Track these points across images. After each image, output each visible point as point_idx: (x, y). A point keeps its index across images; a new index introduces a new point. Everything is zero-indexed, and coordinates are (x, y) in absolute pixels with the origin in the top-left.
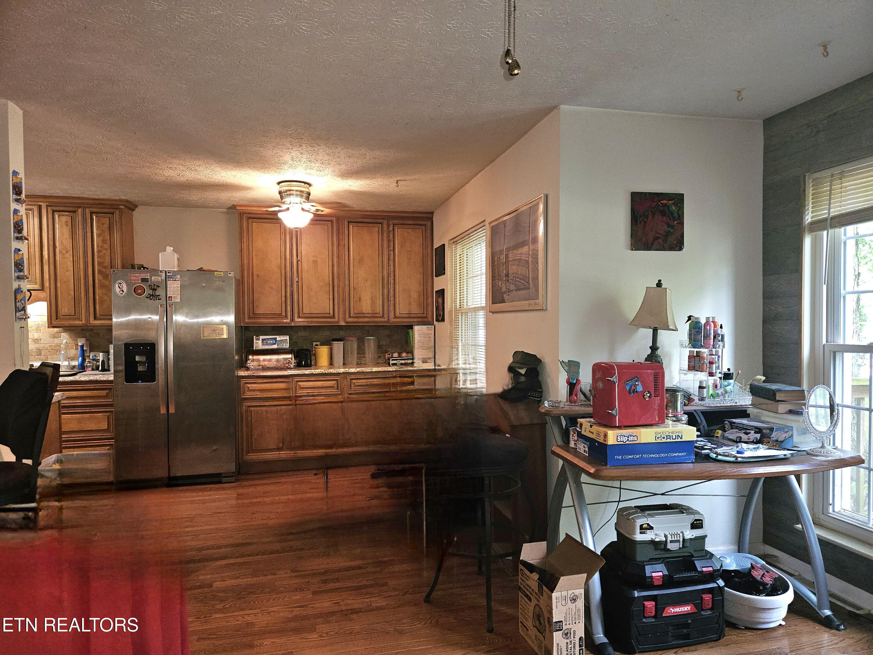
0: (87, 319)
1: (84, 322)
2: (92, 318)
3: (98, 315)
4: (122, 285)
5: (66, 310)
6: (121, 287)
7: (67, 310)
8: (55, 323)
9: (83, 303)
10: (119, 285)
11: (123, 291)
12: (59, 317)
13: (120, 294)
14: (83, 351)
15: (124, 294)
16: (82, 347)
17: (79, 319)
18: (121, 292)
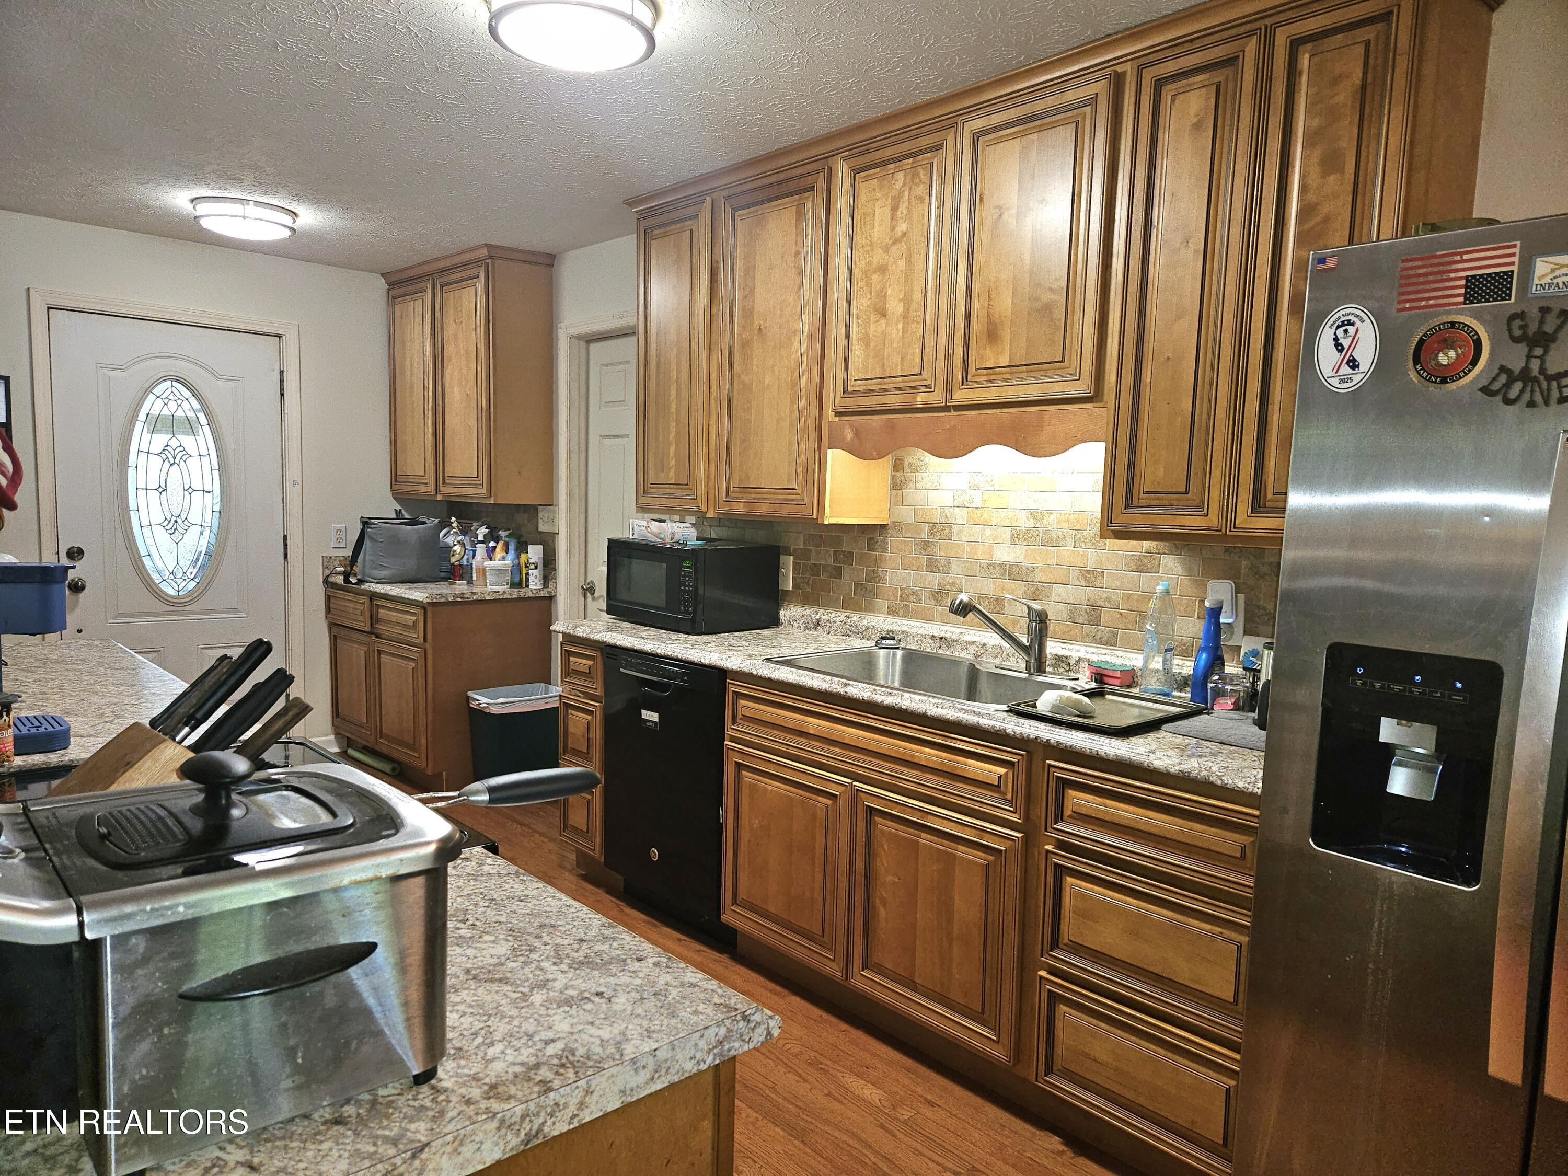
0: (1228, 510)
1: (1213, 519)
2: (1244, 507)
3: (1270, 495)
4: (1351, 330)
5: (1161, 472)
6: (1345, 343)
7: (1162, 470)
8: (1122, 520)
9: (1219, 444)
10: (1340, 333)
11: (1353, 364)
12: (1135, 502)
13: (1335, 382)
14: (1215, 629)
15: (1356, 378)
16: (1215, 613)
17: (1200, 507)
18: (1345, 370)
